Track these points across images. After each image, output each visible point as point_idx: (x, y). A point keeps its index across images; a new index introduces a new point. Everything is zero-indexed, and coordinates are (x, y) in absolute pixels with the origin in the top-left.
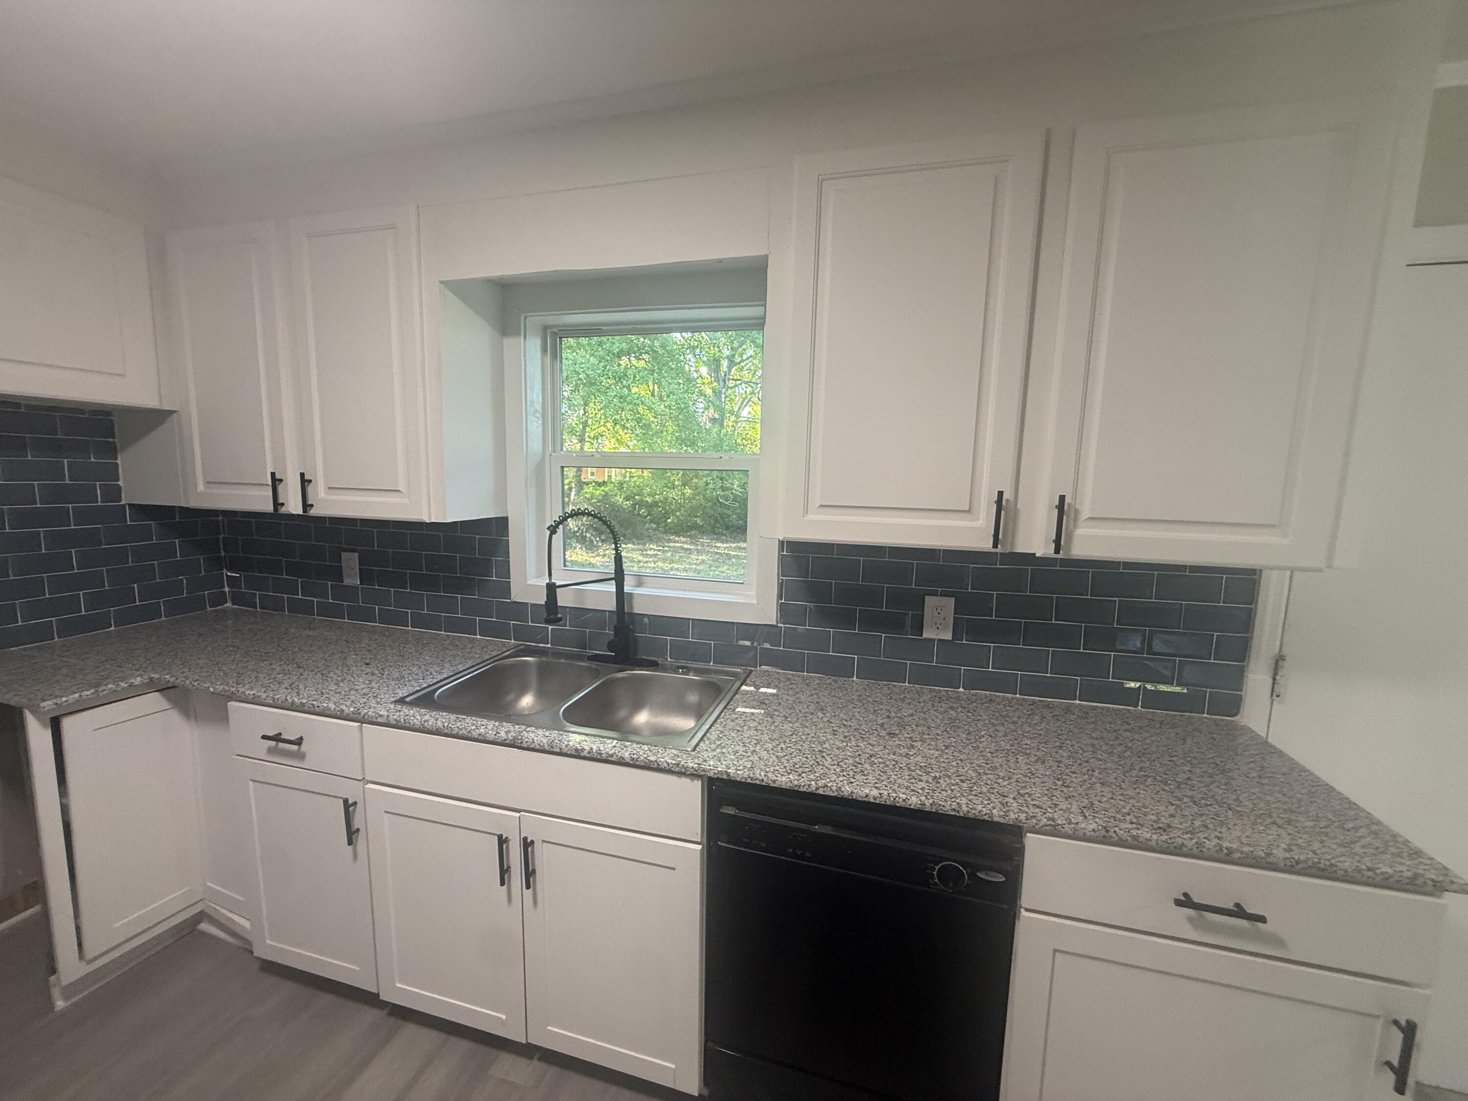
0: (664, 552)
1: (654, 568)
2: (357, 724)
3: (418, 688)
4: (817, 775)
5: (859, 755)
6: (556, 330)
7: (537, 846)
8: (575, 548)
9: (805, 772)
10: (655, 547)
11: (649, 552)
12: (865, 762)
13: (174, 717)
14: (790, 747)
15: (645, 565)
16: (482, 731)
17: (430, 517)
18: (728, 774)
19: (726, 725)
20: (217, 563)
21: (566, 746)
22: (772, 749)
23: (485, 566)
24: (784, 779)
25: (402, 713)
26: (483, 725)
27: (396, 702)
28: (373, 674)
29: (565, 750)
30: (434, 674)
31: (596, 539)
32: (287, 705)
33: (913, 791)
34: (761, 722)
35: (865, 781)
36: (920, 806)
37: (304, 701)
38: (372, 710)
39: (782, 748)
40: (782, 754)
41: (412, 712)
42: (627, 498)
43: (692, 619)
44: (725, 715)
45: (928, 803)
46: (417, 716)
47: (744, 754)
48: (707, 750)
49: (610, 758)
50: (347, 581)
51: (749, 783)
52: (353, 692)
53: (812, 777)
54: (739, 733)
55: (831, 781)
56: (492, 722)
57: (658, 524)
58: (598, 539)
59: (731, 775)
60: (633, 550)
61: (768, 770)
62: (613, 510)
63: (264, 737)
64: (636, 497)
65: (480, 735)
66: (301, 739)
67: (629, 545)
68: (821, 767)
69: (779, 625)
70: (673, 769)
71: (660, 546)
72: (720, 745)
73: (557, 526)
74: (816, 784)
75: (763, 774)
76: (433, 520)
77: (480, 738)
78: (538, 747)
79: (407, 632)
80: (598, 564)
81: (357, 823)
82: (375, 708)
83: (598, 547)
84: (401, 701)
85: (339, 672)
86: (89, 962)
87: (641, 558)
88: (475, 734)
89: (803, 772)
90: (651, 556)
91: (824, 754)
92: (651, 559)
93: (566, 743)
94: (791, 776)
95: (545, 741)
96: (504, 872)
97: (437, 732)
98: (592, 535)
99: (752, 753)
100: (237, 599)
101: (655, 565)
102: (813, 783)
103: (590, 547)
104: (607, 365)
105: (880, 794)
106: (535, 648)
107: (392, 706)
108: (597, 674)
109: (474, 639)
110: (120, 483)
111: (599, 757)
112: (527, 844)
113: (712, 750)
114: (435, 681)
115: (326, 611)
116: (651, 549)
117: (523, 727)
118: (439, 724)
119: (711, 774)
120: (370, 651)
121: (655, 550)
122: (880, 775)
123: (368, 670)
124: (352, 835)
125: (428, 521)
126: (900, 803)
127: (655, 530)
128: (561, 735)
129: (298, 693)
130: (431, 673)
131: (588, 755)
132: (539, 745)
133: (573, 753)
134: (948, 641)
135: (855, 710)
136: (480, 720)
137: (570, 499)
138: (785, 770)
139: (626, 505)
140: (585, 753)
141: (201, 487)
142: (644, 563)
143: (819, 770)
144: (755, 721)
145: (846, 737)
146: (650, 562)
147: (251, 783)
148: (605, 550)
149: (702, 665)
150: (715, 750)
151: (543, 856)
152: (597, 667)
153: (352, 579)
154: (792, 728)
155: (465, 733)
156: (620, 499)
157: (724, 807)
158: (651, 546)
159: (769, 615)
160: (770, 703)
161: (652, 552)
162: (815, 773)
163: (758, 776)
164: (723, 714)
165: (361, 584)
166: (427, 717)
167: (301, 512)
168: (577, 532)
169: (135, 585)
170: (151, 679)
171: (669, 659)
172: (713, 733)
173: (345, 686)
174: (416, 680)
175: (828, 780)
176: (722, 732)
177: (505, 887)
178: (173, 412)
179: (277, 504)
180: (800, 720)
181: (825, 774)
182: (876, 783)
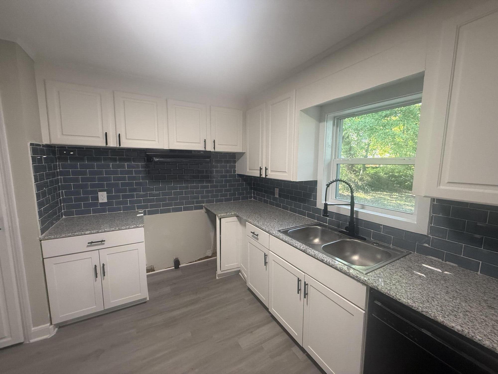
0: (401, 197)
1: (395, 203)
2: (269, 234)
3: (285, 229)
4: (424, 306)
5: (459, 308)
6: (338, 117)
7: (309, 286)
8: (360, 192)
9: (418, 302)
10: (397, 194)
11: (394, 196)
12: (460, 312)
13: (238, 223)
14: (415, 290)
15: (391, 201)
16: (296, 245)
17: (293, 180)
18: (378, 289)
19: (386, 270)
20: (251, 189)
21: (319, 257)
22: (405, 287)
23: (309, 196)
24: (404, 300)
25: (278, 234)
26: (297, 243)
27: (278, 231)
28: (276, 222)
29: (319, 258)
30: (290, 225)
31: (369, 189)
32: (256, 225)
33: (489, 338)
34: (405, 274)
35: (455, 320)
36: (491, 348)
37: (259, 225)
38: (272, 231)
39: (410, 288)
40: (409, 291)
41: (281, 234)
42: (386, 174)
43: (383, 225)
44: (388, 266)
46: (282, 236)
47: (389, 284)
48: (372, 276)
49: (333, 266)
51: (387, 295)
52: (270, 226)
53: (421, 305)
54: (391, 275)
55: (432, 311)
56: (300, 243)
57: (400, 185)
58: (370, 189)
59: (379, 289)
60: (387, 195)
61: (398, 294)
62: (379, 178)
63: (251, 232)
64: (390, 173)
65: (296, 246)
66: (258, 235)
67: (384, 193)
68: (429, 303)
69: (429, 236)
70: (355, 278)
71: (400, 194)
72: (379, 276)
73: (330, 184)
74: (422, 309)
75: (394, 294)
76: (294, 181)
77: (296, 247)
78: (311, 255)
79: (288, 212)
80: (369, 199)
81: (267, 261)
82: (273, 231)
83: (370, 193)
84: (279, 231)
85: (268, 220)
86: (222, 271)
87: (389, 198)
88: (294, 245)
89: (416, 302)
90: (395, 198)
91: (434, 299)
92: (394, 199)
93: (319, 256)
94: (409, 301)
95: (313, 253)
96: (299, 290)
97: (285, 242)
98: (368, 187)
99: (393, 285)
100: (255, 198)
101: (396, 202)
102: (420, 308)
103: (366, 192)
104: (379, 121)
105: (462, 330)
106: (322, 224)
107: (277, 232)
108: (340, 237)
109: (305, 217)
110: (236, 169)
111: (329, 264)
112: (306, 284)
113: (374, 277)
114: (290, 227)
115: (272, 204)
116: (395, 195)
117: (308, 247)
118: (286, 239)
119: (370, 285)
120: (277, 216)
121: (397, 196)
122: (468, 322)
123: (275, 221)
124: (266, 263)
125: (292, 181)
126: (476, 340)
127: (399, 187)
128: (319, 253)
129: (258, 223)
130: (289, 225)
131: (325, 262)
132: (311, 254)
133: (321, 260)
135: (469, 287)
136: (297, 242)
137: (360, 173)
138: (407, 297)
139: (385, 176)
140: (325, 261)
141: (248, 171)
142: (390, 200)
143: (427, 304)
144: (401, 273)
145: (454, 297)
146: (394, 200)
147: (249, 243)
148: (373, 194)
149: (386, 244)
150: (375, 277)
151: (311, 291)
152: (341, 235)
153: (277, 196)
154: (421, 282)
155: (292, 244)
156: (382, 174)
157: (376, 301)
158: (395, 194)
159: (423, 230)
160: (414, 269)
161: (395, 196)
162: (424, 304)
163: (391, 294)
164: (387, 266)
165: (279, 197)
166: (284, 237)
167: (265, 177)
168: (362, 186)
169: (237, 192)
170: (235, 213)
171: (372, 239)
172: (378, 271)
173: (268, 224)
174: (285, 226)
175: (430, 310)
176: (382, 272)
177: (299, 294)
178: (245, 153)
179: (261, 175)
180: (428, 281)
181: (429, 307)
182: (463, 324)
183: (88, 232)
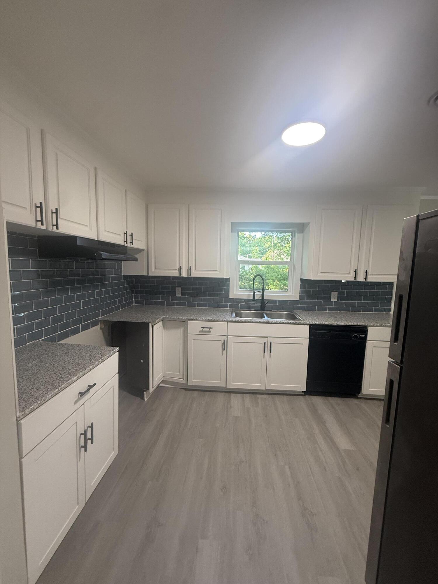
2: (226, 323)
7: (272, 344)
13: (163, 328)
23: (221, 290)
29: (280, 322)
32: (207, 320)
43: (278, 300)
45: (352, 324)
49: (290, 323)
50: (177, 295)
65: (260, 321)
69: (299, 300)
70: (304, 324)
78: (273, 323)
86: (153, 388)
88: (258, 322)
95: (275, 321)
97: (248, 322)
100: (138, 302)
133: (282, 323)
134: (336, 301)
140: (285, 323)
141: (153, 270)
147: (193, 341)
153: (179, 295)
157: (313, 330)
159: (297, 298)
165: (182, 296)
169: (123, 298)
178: (145, 250)
179: (180, 274)
183: (75, 378)
